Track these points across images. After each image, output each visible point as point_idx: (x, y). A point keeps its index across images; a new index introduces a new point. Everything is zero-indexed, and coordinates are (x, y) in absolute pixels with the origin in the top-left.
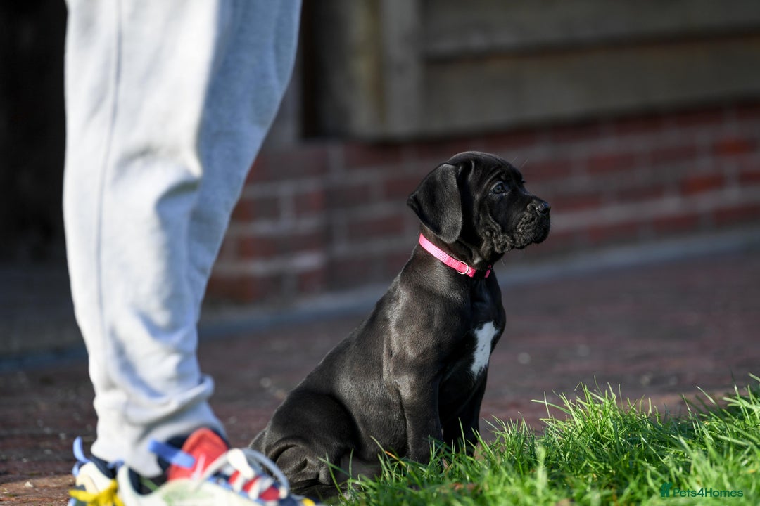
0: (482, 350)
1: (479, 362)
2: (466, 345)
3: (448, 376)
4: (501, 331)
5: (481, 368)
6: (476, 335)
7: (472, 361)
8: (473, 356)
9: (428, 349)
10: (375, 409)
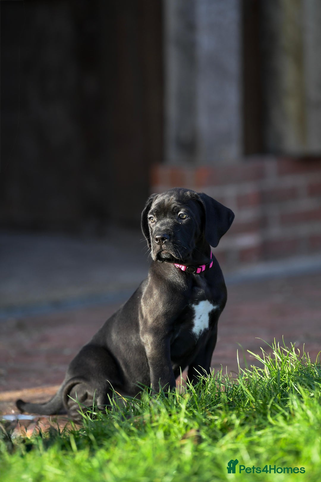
0: (199, 318)
1: (198, 326)
2: (186, 314)
3: (177, 336)
4: (222, 306)
5: (201, 330)
6: (193, 308)
7: (192, 325)
8: (193, 322)
9: (159, 315)
10: (133, 354)
